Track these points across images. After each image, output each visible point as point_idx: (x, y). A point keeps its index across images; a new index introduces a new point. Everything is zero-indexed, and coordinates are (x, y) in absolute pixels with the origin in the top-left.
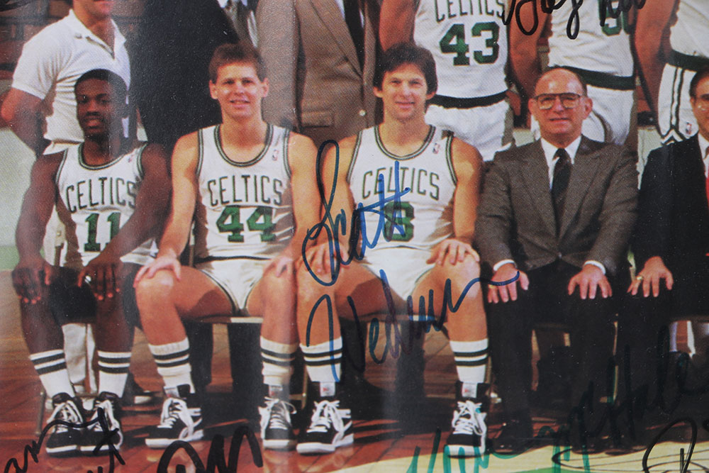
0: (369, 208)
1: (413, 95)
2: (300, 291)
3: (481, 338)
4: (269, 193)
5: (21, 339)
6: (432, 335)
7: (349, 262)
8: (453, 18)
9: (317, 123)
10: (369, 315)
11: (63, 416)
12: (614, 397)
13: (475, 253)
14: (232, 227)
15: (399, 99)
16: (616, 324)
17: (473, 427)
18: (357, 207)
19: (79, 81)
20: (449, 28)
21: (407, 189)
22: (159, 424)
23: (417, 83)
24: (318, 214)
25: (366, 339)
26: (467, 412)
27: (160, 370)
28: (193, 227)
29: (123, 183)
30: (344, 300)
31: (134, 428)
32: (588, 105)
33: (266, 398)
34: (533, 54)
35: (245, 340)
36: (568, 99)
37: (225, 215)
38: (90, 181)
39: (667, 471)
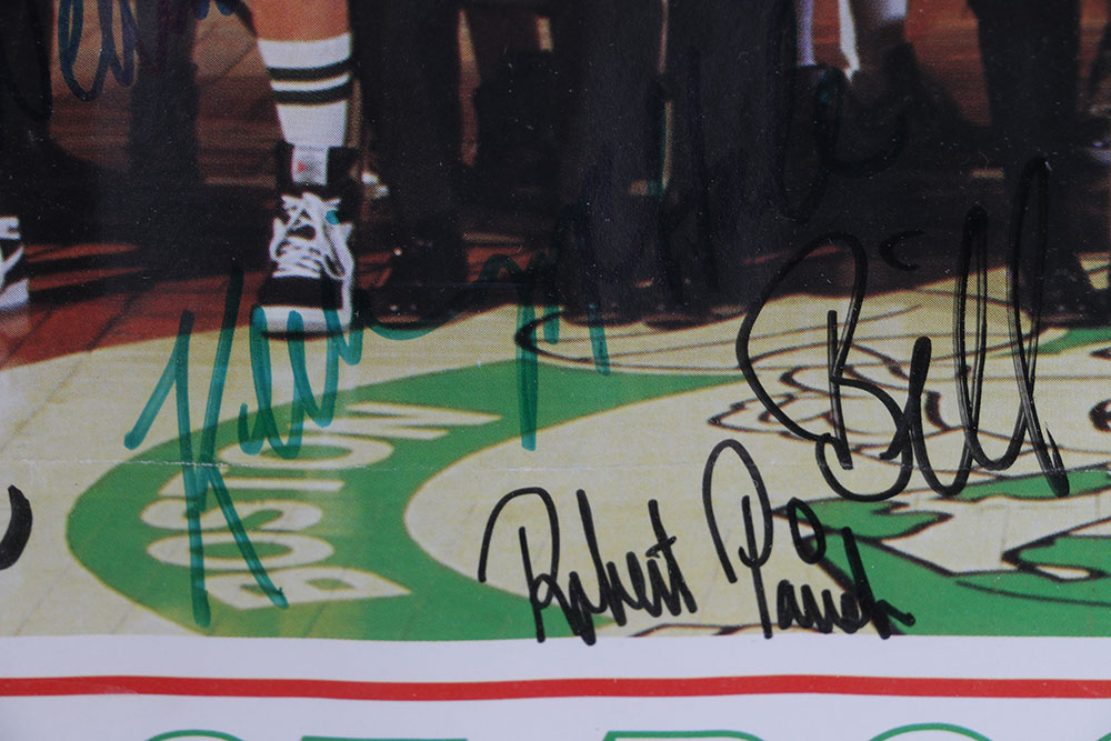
3: (332, 32)
6: (214, 26)
12: (665, 181)
17: (322, 259)
26: (304, 222)
39: (798, 369)
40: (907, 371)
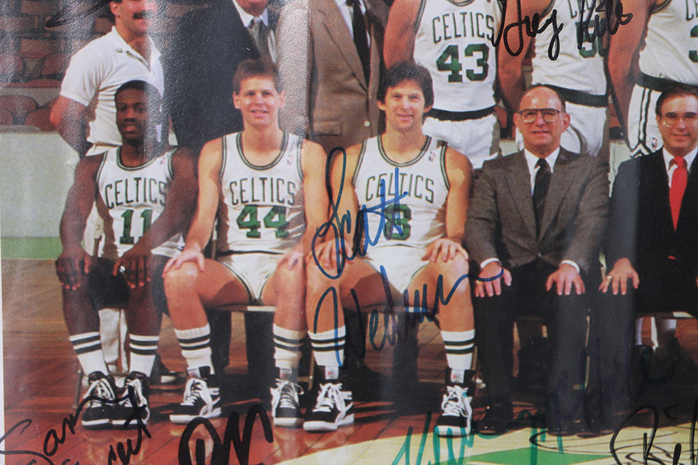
0: (372, 210)
1: (412, 108)
2: (310, 283)
3: (468, 329)
4: (284, 194)
5: (63, 322)
6: (426, 326)
7: (352, 258)
8: (449, 40)
9: (327, 132)
10: (370, 306)
11: (97, 392)
13: (464, 252)
14: (250, 225)
15: (400, 112)
16: (588, 319)
17: (460, 410)
18: (361, 209)
19: (119, 90)
20: (445, 49)
21: (405, 193)
22: (182, 402)
23: (416, 98)
24: (326, 213)
25: (366, 328)
26: (455, 396)
27: (184, 353)
28: (216, 223)
29: (156, 183)
30: (348, 292)
31: (160, 405)
32: (567, 119)
33: (277, 380)
34: (519, 73)
35: (260, 327)
36: (549, 114)
37: (244, 213)
38: (127, 180)
39: (632, 454)
40: (672, 456)
